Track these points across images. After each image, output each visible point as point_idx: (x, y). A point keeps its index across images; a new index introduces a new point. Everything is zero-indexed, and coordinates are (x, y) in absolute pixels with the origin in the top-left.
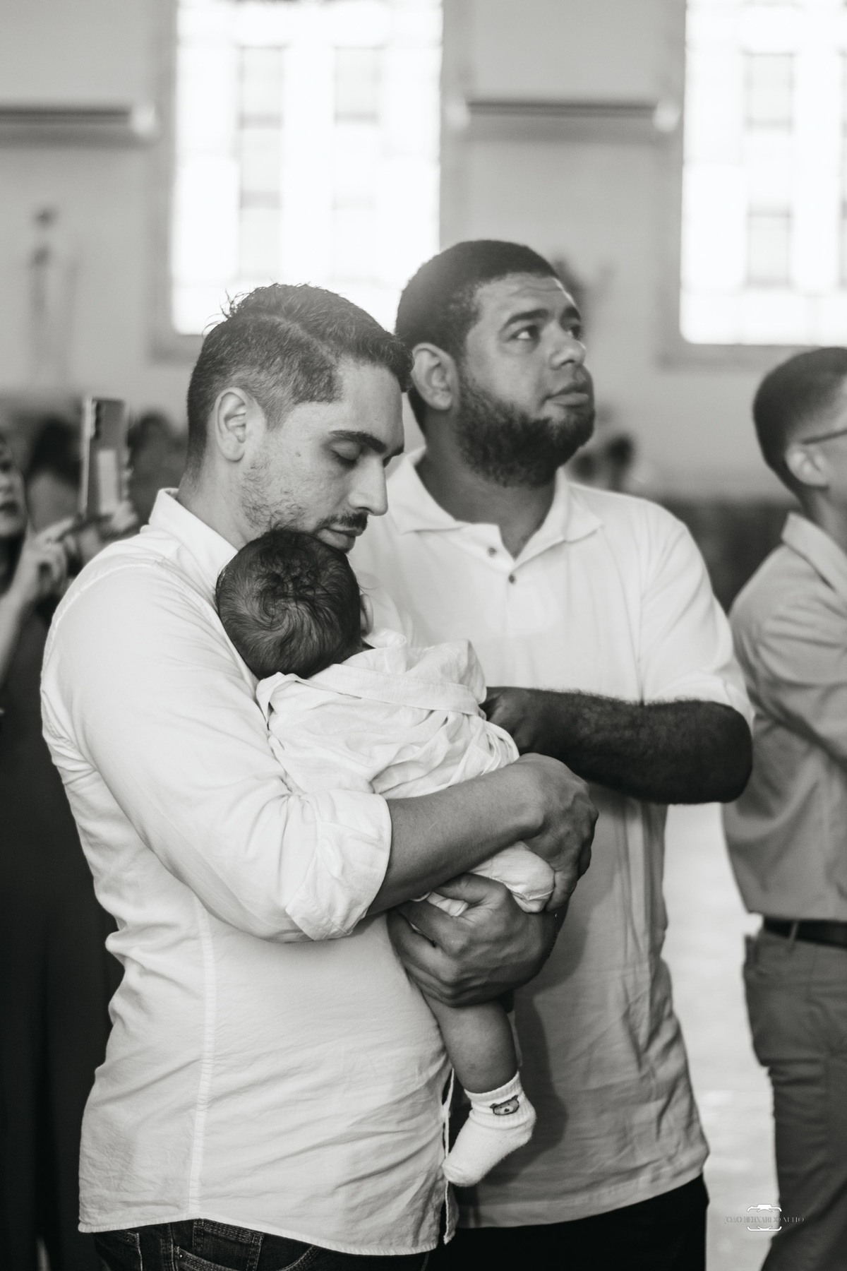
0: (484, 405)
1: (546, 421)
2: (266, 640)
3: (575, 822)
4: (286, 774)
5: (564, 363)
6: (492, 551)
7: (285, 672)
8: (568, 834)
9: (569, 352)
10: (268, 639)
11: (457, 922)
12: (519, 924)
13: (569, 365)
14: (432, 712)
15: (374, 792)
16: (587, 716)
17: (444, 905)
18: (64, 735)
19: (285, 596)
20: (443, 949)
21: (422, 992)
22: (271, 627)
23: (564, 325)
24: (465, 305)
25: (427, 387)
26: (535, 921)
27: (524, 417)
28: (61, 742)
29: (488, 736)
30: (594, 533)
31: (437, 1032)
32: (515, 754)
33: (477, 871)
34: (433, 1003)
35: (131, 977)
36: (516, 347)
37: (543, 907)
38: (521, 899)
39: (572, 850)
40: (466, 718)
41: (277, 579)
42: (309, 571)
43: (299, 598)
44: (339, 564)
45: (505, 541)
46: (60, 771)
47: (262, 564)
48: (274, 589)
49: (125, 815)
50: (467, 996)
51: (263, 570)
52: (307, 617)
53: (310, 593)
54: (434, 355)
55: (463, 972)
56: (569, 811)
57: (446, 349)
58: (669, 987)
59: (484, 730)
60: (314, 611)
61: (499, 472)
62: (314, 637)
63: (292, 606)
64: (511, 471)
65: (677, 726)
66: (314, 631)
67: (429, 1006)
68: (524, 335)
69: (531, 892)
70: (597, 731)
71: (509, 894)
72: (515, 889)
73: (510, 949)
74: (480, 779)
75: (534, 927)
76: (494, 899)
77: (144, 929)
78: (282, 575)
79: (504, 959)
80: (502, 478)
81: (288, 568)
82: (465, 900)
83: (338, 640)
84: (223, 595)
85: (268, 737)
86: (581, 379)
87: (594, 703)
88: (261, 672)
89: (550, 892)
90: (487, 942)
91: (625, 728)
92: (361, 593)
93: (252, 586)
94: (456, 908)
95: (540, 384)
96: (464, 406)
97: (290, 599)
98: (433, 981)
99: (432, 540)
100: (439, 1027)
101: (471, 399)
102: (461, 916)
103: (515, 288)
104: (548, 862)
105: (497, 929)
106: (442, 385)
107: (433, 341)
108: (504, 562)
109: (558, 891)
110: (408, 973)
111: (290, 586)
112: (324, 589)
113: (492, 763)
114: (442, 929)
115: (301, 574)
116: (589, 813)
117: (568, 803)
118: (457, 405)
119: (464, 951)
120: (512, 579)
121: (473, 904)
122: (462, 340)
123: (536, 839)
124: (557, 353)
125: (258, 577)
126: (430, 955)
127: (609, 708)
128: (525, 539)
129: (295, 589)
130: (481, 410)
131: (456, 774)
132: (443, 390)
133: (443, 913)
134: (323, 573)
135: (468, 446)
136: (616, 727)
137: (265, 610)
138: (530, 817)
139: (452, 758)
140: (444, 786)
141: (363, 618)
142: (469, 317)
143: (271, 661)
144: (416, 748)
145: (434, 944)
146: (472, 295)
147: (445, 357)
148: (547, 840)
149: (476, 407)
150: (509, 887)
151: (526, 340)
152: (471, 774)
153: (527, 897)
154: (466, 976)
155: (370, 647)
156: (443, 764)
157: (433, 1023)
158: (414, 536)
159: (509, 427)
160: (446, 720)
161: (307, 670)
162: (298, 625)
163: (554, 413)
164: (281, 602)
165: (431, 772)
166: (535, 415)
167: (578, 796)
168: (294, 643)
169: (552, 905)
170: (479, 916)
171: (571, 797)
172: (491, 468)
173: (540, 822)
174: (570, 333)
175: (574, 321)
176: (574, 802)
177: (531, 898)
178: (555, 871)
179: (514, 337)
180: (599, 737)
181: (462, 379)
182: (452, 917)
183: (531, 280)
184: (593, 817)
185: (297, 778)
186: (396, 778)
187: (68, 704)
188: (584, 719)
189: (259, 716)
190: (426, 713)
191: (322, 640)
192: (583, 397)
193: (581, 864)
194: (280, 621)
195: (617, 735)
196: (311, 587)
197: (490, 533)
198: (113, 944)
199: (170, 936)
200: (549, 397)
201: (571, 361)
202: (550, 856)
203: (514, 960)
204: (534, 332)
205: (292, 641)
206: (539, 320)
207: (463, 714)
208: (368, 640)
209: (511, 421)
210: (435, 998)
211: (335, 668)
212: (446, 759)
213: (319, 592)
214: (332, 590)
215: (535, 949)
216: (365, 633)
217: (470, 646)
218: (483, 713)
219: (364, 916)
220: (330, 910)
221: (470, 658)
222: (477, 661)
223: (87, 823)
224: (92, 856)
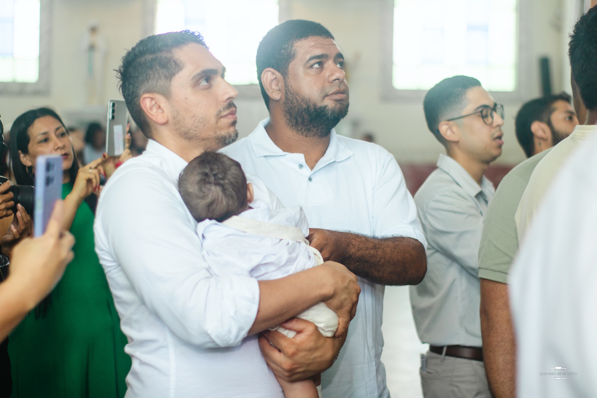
0: (296, 99)
1: (325, 107)
2: (201, 204)
3: (349, 293)
4: (210, 267)
5: (335, 80)
6: (301, 166)
7: (210, 219)
8: (346, 299)
9: (338, 75)
10: (202, 204)
11: (291, 342)
12: (321, 342)
13: (337, 81)
14: (281, 240)
15: (252, 276)
16: (354, 243)
17: (285, 332)
18: (105, 249)
19: (210, 183)
20: (284, 354)
21: (275, 375)
22: (203, 198)
23: (335, 62)
24: (288, 51)
25: (270, 89)
26: (329, 342)
27: (315, 105)
28: (103, 253)
29: (308, 252)
30: (349, 158)
31: (282, 394)
32: (321, 261)
33: (303, 316)
34: (280, 380)
35: (135, 365)
36: (312, 72)
37: (333, 335)
38: (323, 330)
39: (348, 306)
40: (298, 243)
41: (206, 175)
42: (222, 172)
43: (217, 184)
44: (237, 168)
45: (306, 162)
46: (104, 267)
47: (200, 168)
48: (204, 180)
49: (132, 287)
50: (296, 376)
51: (200, 170)
52: (221, 194)
53: (222, 182)
54: (273, 73)
55: (293, 364)
56: (346, 288)
57: (279, 71)
59: (306, 249)
60: (224, 190)
61: (303, 130)
62: (224, 203)
63: (213, 188)
64: (309, 130)
65: (394, 248)
66: (224, 200)
67: (278, 381)
68: (316, 66)
69: (327, 327)
70: (358, 251)
71: (316, 328)
72: (320, 325)
73: (317, 354)
74: (304, 272)
75: (329, 345)
76: (309, 330)
77: (142, 343)
78: (209, 173)
79: (314, 359)
80: (305, 133)
81: (212, 170)
82: (294, 330)
83: (236, 205)
84: (182, 183)
85: (202, 250)
86: (342, 88)
87: (357, 237)
88: (199, 219)
89: (337, 327)
90: (305, 350)
91: (371, 249)
92: (248, 182)
93: (195, 178)
94: (291, 334)
95: (323, 89)
96: (287, 98)
97: (213, 185)
98: (279, 369)
100: (283, 391)
101: (290, 96)
102: (294, 338)
103: (313, 44)
104: (336, 313)
105: (311, 344)
106: (277, 88)
107: (273, 67)
108: (307, 171)
109: (341, 327)
110: (268, 365)
111: (213, 178)
112: (229, 180)
113: (310, 265)
114: (283, 344)
115: (218, 173)
116: (356, 290)
117: (346, 284)
118: (283, 98)
119: (294, 354)
120: (310, 179)
121: (299, 332)
122: (287, 68)
123: (330, 301)
124: (332, 75)
125: (198, 174)
126: (277, 356)
127: (364, 239)
128: (317, 161)
129: (215, 179)
130: (295, 101)
131: (292, 269)
132: (277, 90)
133: (284, 337)
134: (229, 172)
135: (288, 117)
136: (367, 249)
137: (201, 190)
138: (327, 290)
139: (290, 261)
140: (286, 275)
141: (248, 194)
142: (290, 57)
143: (203, 214)
144: (272, 256)
145: (280, 351)
146: (292, 46)
147: (278, 75)
148: (335, 302)
149: (293, 99)
150: (316, 324)
151: (317, 68)
152: (299, 269)
153: (325, 329)
154: (295, 366)
155: (251, 208)
156: (285, 265)
157: (280, 390)
159: (307, 110)
160: (288, 244)
161: (221, 219)
162: (216, 197)
163: (329, 103)
164: (208, 186)
165: (279, 268)
166: (320, 104)
167: (350, 281)
168: (214, 206)
169: (338, 334)
170: (302, 337)
171: (347, 281)
172: (299, 128)
173: (332, 293)
174: (338, 66)
175: (341, 60)
176: (349, 284)
177: (327, 330)
178: (339, 317)
179: (312, 66)
180: (359, 254)
181: (286, 86)
182: (289, 338)
183: (320, 40)
184: (358, 291)
185: (215, 269)
186: (263, 270)
187: (106, 233)
188: (353, 245)
189: (197, 240)
190: (278, 240)
191: (228, 205)
192: (343, 96)
193: (352, 314)
194: (207, 195)
195: (367, 252)
196: (223, 179)
197: (299, 158)
198: (128, 349)
199: (153, 346)
200: (327, 96)
201: (338, 79)
202: (337, 309)
203: (319, 360)
204: (321, 64)
205: (212, 205)
206: (324, 59)
207: (297, 242)
208: (251, 205)
209: (309, 106)
210: (280, 378)
211: (234, 218)
212: (286, 262)
213: (226, 181)
214: (233, 180)
215: (329, 355)
216: (250, 201)
217: (301, 209)
218: (307, 241)
219: (246, 335)
220: (230, 332)
221: (301, 215)
222: (305, 217)
223: (116, 292)
224: (119, 308)
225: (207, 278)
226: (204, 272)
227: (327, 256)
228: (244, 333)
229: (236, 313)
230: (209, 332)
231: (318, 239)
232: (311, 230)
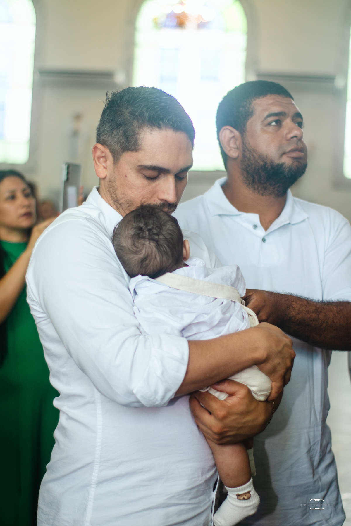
0: (253, 156)
1: (283, 164)
2: (134, 259)
3: (283, 358)
4: (140, 325)
5: (292, 138)
6: (255, 227)
7: (143, 275)
8: (279, 364)
9: (295, 132)
10: (135, 259)
11: (222, 404)
12: (253, 406)
13: (295, 139)
14: (216, 299)
15: (183, 336)
16: (294, 306)
17: (217, 394)
18: (35, 299)
19: (144, 238)
20: (215, 416)
21: (205, 437)
22: (136, 253)
23: (293, 120)
24: (247, 108)
25: (228, 147)
26: (262, 405)
27: (272, 162)
28: (34, 303)
29: (242, 312)
30: (304, 221)
31: (212, 456)
32: (256, 322)
33: (233, 379)
34: (210, 442)
35: (62, 420)
36: (270, 129)
37: (266, 399)
38: (255, 394)
39: (281, 371)
40: (233, 303)
41: (141, 229)
42: (157, 227)
43: (151, 239)
44: (173, 224)
45: (261, 222)
46: (34, 317)
47: (134, 222)
48: (138, 234)
49: (60, 340)
50: (226, 440)
51: (134, 224)
52: (155, 249)
53: (156, 237)
54: (232, 132)
55: (224, 428)
56: (280, 352)
57: (237, 129)
58: (330, 438)
59: (241, 309)
60: (158, 246)
61: (260, 189)
62: (157, 259)
63: (147, 243)
64: (265, 188)
65: (338, 313)
66: (157, 256)
67: (208, 443)
68: (274, 124)
69: (260, 391)
70: (299, 314)
71: (249, 391)
72: (253, 389)
73: (248, 418)
74: (237, 334)
75: (261, 408)
76: (242, 393)
77: (70, 397)
78: (143, 228)
79: (245, 423)
80: (261, 192)
81: (146, 224)
82: (227, 393)
83: (170, 261)
84: (115, 237)
85: (133, 306)
86: (300, 146)
87: (298, 299)
88: (132, 275)
89: (270, 391)
90: (237, 414)
91: (313, 313)
92: (184, 240)
93: (130, 232)
94: (222, 397)
95: (280, 147)
96: (244, 156)
97: (147, 240)
98: (209, 431)
99: (226, 220)
100: (213, 454)
101: (247, 153)
102: (225, 400)
103: (271, 101)
104: (269, 377)
105: (242, 408)
106: (235, 146)
107: (231, 125)
108: (261, 232)
109: (273, 392)
110: (198, 426)
111: (147, 233)
112: (163, 235)
113: (243, 326)
114: (214, 406)
115: (153, 228)
116: (291, 354)
117: (280, 348)
118: (241, 155)
119: (224, 418)
120: (264, 240)
121: (231, 395)
122: (245, 125)
123: (263, 365)
124: (290, 132)
125: (132, 228)
126: (208, 419)
127: (305, 302)
128: (271, 222)
129: (149, 234)
130: (252, 158)
131: (224, 330)
132: (234, 148)
133: (215, 398)
134: (164, 228)
135: (245, 175)
136: (308, 312)
137: (134, 245)
138: (260, 354)
139: (223, 322)
140: (218, 336)
141: (184, 252)
142: (249, 114)
143: (136, 270)
144: (205, 316)
145: (210, 413)
146: (250, 104)
147: (236, 133)
148: (268, 366)
149: (250, 156)
150: (249, 387)
151: (275, 126)
152: (232, 330)
153: (258, 393)
154: (225, 430)
155: (188, 266)
156: (218, 325)
157: (210, 452)
158: (218, 217)
159: (264, 167)
160: (223, 303)
161: (154, 275)
162: (150, 252)
163: (286, 161)
164: (142, 241)
165: (212, 328)
166: (277, 161)
167: (286, 345)
168: (147, 261)
169: (270, 398)
170: (234, 400)
171: (282, 345)
172: (256, 187)
173: (265, 356)
174: (297, 125)
175: (299, 120)
176: (283, 348)
177: (260, 394)
178: (272, 382)
179: (269, 124)
180: (299, 317)
181: (244, 143)
182: (220, 400)
183: (280, 98)
184: (293, 356)
185: (145, 327)
186: (194, 330)
187: (37, 285)
188: (293, 307)
189: (130, 296)
190: (212, 299)
191: (162, 261)
192: (301, 154)
193: (285, 379)
194: (141, 250)
195: (308, 316)
196: (157, 234)
197: (255, 218)
198: (56, 403)
199: (81, 401)
200: (284, 153)
201: (296, 137)
202: (270, 373)
203: (250, 424)
204: (279, 123)
205: (146, 260)
206: (282, 117)
207: (232, 301)
208: (187, 263)
209: (266, 164)
210: (210, 439)
211: (168, 274)
212: (220, 322)
213: (161, 237)
214: (168, 236)
215: (261, 419)
216: (186, 259)
217: (238, 268)
218: (243, 301)
219: (173, 397)
220: (156, 392)
221: (237, 274)
222: (242, 276)
223: (46, 344)
224: (48, 360)
225: (136, 335)
226: (133, 329)
227: (264, 317)
228: (171, 394)
229: (163, 373)
230: (134, 391)
231: (256, 300)
232: (248, 291)
